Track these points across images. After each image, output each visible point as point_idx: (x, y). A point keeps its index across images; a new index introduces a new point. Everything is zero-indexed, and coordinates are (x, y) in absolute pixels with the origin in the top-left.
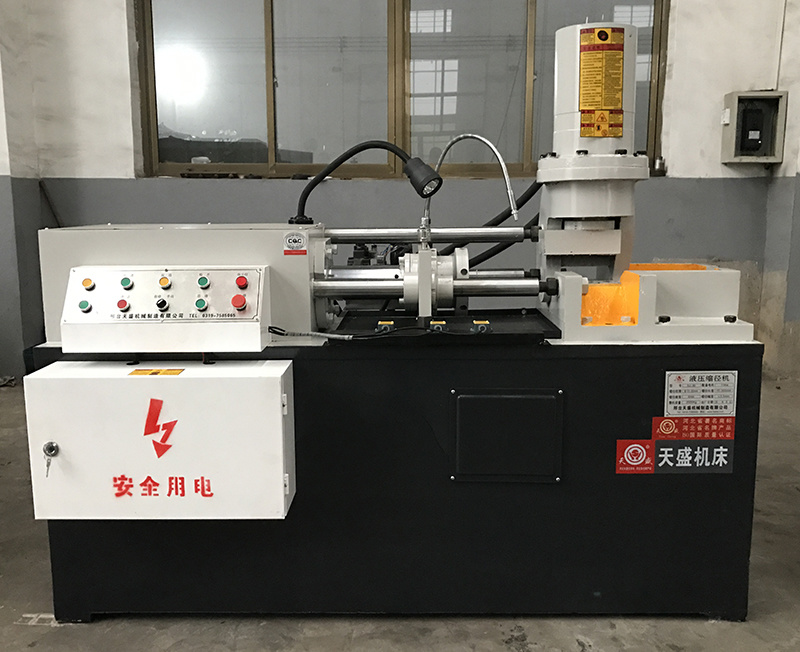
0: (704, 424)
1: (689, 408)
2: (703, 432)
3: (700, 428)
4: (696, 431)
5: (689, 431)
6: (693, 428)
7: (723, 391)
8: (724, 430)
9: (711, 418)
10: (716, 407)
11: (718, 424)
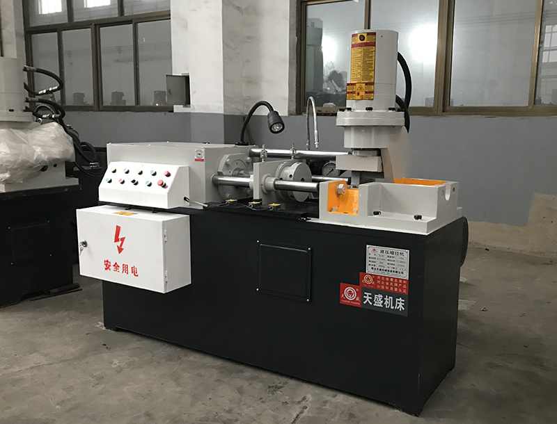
0: (390, 282)
1: (380, 270)
2: (389, 286)
3: (387, 284)
4: (385, 285)
5: (381, 285)
6: (383, 283)
7: (401, 262)
8: (401, 287)
9: (394, 278)
10: (397, 272)
11: (398, 283)
